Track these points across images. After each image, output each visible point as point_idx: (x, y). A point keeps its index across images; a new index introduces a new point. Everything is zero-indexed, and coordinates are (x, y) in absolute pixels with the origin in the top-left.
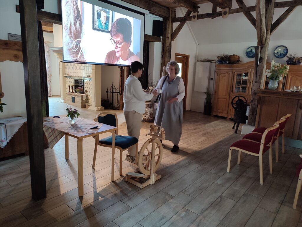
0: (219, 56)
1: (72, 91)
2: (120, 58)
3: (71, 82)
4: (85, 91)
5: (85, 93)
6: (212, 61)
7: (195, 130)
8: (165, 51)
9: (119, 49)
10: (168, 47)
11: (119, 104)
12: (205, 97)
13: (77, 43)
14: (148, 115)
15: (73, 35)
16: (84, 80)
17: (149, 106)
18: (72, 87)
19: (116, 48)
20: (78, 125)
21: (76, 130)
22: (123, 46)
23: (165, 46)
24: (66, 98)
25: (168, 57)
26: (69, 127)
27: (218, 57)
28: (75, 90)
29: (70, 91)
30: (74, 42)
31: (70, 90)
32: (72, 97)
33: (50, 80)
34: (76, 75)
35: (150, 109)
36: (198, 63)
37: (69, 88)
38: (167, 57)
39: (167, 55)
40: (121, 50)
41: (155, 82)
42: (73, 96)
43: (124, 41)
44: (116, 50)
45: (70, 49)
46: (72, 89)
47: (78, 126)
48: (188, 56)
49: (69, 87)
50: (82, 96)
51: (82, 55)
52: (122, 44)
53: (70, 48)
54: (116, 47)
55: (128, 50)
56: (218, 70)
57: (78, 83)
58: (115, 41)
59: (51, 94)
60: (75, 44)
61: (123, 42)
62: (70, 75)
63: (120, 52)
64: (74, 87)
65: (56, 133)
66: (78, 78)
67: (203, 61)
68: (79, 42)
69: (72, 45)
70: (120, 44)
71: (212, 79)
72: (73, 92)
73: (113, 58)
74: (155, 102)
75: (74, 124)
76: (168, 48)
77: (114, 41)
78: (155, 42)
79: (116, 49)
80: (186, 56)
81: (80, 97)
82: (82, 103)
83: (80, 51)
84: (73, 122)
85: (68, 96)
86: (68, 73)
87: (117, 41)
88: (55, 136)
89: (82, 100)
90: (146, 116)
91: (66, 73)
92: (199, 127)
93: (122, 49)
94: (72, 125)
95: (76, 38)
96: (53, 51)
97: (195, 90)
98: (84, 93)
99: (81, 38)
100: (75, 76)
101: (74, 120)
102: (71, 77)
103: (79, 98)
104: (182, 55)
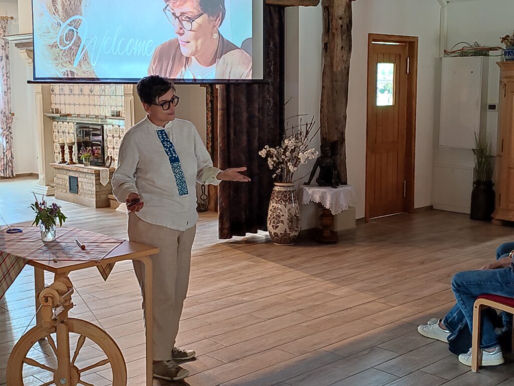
0: (508, 36)
1: (71, 160)
2: (193, 58)
3: (68, 133)
4: (106, 158)
5: (108, 164)
6: (491, 53)
7: (422, 263)
8: (334, 31)
9: (189, 35)
10: (341, 18)
11: (206, 193)
12: (471, 163)
13: (72, 28)
14: (282, 222)
15: (60, 8)
16: (105, 127)
17: (285, 196)
18: (71, 148)
19: (181, 32)
20: (61, 243)
21: (53, 253)
22: (200, 26)
23: (330, 17)
24: (53, 181)
25: (342, 48)
26: (39, 249)
27: (505, 39)
28: (79, 158)
29: (63, 159)
30: (64, 25)
31: (63, 156)
32: (70, 177)
33: (10, 128)
34: (83, 111)
35: (289, 206)
36: (447, 61)
37: (63, 152)
38: (339, 48)
39: (339, 42)
40: (196, 38)
41: (303, 122)
42: (72, 174)
43: (201, 12)
44: (179, 38)
45: (54, 46)
46: (71, 152)
47: (60, 246)
48: (412, 40)
49: (63, 147)
50: (97, 174)
51: (85, 59)
52: (199, 20)
53: (52, 43)
54: (181, 29)
55: (216, 36)
56: (506, 77)
57: (87, 134)
58: (178, 15)
59: (12, 171)
60: (66, 31)
61: (202, 14)
62: (63, 112)
63: (193, 43)
64: (75, 148)
65: (8, 262)
66: (86, 121)
67: (463, 53)
68: (76, 24)
69: (58, 34)
70: (191, 20)
71: (492, 107)
72: (72, 162)
73: (174, 61)
74: (305, 184)
75: (52, 242)
76: (340, 22)
77: (174, 14)
78: (301, 8)
79: (181, 34)
80: (408, 40)
81: (94, 177)
82: (97, 193)
83: (79, 46)
84: (50, 237)
85: (58, 175)
86: (57, 107)
87: (182, 14)
88: (5, 269)
89: (98, 184)
90: (277, 227)
91: (54, 106)
92: (439, 255)
93: (198, 33)
94: (47, 244)
95: (67, 15)
96: (17, 45)
97: (442, 142)
98: (103, 164)
99: (81, 14)
100: (78, 116)
101: (53, 232)
102: (68, 118)
103: (90, 179)
104: (393, 39)
